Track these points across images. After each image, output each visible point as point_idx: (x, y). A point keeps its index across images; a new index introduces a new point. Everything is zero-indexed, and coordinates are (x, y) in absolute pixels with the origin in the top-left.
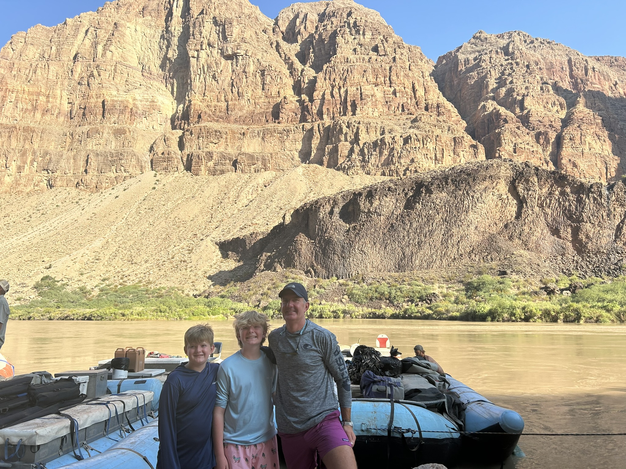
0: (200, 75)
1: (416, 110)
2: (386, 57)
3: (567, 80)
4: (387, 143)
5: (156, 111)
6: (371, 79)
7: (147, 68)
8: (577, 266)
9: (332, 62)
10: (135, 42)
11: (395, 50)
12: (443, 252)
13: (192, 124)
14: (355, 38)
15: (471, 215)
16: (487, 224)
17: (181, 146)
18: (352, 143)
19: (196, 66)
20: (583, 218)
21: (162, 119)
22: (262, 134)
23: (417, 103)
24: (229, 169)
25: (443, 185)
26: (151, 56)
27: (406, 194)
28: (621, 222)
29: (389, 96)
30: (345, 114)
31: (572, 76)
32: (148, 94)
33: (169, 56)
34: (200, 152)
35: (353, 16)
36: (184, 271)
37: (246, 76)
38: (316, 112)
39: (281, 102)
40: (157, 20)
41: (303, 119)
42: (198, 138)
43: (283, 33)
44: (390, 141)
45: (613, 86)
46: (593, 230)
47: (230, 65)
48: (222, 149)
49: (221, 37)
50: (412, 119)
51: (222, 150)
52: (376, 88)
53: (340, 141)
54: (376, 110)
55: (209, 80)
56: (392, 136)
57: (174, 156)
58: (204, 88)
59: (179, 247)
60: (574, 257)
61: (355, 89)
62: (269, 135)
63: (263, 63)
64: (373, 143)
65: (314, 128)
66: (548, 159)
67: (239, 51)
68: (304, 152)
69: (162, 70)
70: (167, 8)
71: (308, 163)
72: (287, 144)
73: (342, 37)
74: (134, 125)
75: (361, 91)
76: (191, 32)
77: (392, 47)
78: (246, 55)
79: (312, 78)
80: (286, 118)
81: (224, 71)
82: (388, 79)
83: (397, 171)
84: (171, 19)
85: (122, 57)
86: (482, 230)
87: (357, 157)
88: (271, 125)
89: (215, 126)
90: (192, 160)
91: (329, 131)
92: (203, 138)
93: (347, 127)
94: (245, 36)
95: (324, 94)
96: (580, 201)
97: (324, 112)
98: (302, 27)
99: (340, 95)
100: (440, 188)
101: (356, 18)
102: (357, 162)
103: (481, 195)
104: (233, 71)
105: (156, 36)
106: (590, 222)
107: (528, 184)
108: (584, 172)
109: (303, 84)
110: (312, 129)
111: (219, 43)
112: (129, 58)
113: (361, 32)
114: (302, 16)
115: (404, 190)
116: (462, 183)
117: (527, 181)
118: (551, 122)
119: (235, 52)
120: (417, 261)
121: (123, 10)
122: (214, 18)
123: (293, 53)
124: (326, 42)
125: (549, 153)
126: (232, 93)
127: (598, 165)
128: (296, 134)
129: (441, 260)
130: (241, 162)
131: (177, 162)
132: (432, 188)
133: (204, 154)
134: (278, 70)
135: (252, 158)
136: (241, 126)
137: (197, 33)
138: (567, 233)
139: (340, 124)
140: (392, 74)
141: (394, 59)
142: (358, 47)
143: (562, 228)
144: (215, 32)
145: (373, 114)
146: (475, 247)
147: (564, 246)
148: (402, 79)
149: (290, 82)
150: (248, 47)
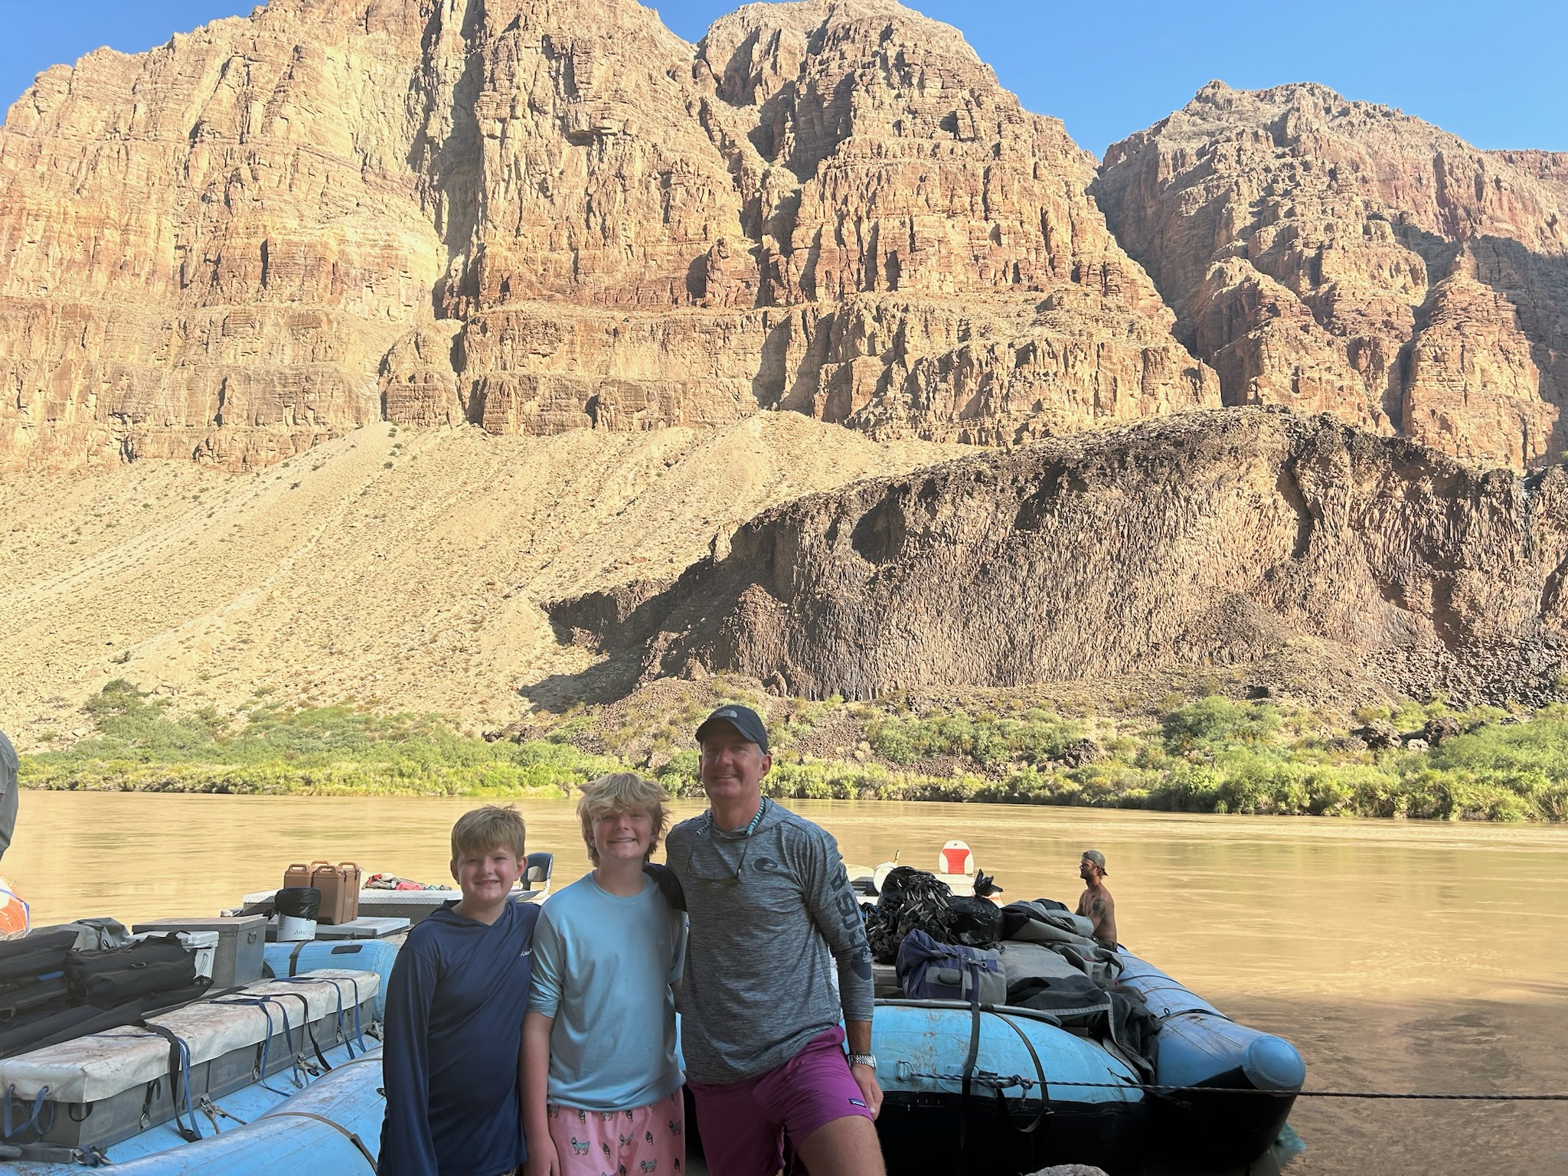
0: (508, 183)
1: (1050, 279)
2: (976, 145)
3: (1429, 209)
4: (975, 362)
5: (396, 271)
6: (938, 197)
7: (374, 162)
8: (1445, 678)
9: (841, 154)
10: (345, 97)
11: (999, 126)
12: (1111, 639)
13: (486, 306)
14: (899, 96)
15: (1182, 546)
16: (1223, 570)
17: (458, 360)
18: (887, 360)
19: (497, 159)
20: (1462, 559)
21: (410, 292)
22: (661, 332)
23: (1051, 261)
24: (578, 419)
25: (1113, 470)
26: (386, 131)
27: (1021, 491)
28: (1558, 570)
29: (982, 242)
30: (870, 287)
31: (1442, 200)
32: (376, 228)
33: (430, 133)
34: (505, 376)
35: (897, 39)
36: (462, 674)
37: (624, 186)
38: (796, 279)
39: (710, 253)
40: (402, 40)
41: (766, 298)
42: (502, 340)
43: (718, 80)
44: (984, 355)
45: (1544, 226)
46: (1487, 588)
47: (584, 158)
48: (560, 369)
49: (561, 86)
50: (1039, 302)
51: (560, 371)
52: (949, 223)
53: (857, 353)
54: (949, 278)
55: (531, 195)
56: (990, 343)
57: (440, 385)
58: (517, 216)
59: (449, 614)
60: (1437, 654)
61: (897, 223)
62: (680, 337)
63: (666, 154)
64: (939, 360)
65: (793, 322)
66: (1379, 407)
67: (606, 123)
68: (766, 379)
69: (414, 169)
70: (427, 11)
71: (777, 410)
72: (723, 359)
73: (867, 91)
74: (341, 306)
75: (912, 228)
76: (487, 74)
77: (992, 119)
78: (625, 133)
79: (788, 194)
80: (723, 294)
81: (569, 172)
82: (979, 199)
83: (998, 432)
84: (438, 39)
85: (312, 132)
86: (1210, 583)
87: (899, 395)
88: (684, 312)
89: (543, 311)
90: (484, 396)
91: (829, 328)
92: (513, 340)
93: (874, 318)
94: (622, 86)
95: (818, 236)
96: (1455, 514)
97: (818, 281)
98: (767, 66)
99: (859, 239)
100: (1107, 477)
101: (902, 45)
102: (900, 408)
103: (1209, 495)
104: (592, 173)
105: (399, 81)
106: (1481, 569)
107: (1326, 469)
108: (1469, 442)
109: (766, 210)
110: (788, 322)
111: (558, 101)
112: (330, 136)
113: (915, 81)
114: (766, 37)
115: (1015, 480)
116: (1162, 465)
117: (1325, 462)
118: (1389, 315)
119: (598, 125)
120: (1045, 660)
121: (317, 14)
122: (546, 38)
123: (744, 129)
124: (825, 104)
125: (1380, 392)
126: (589, 227)
127: (1505, 426)
128: (747, 335)
129: (1105, 657)
130: (608, 402)
131: (448, 399)
132: (1086, 476)
133: (516, 381)
134: (704, 172)
135: (634, 392)
136: (609, 313)
137: (503, 76)
138: (1422, 594)
139: (859, 310)
140: (991, 187)
141: (997, 149)
142: (907, 119)
143: (1411, 582)
144: (546, 75)
145: (940, 288)
146: (1191, 627)
147: (1415, 627)
148: (1015, 199)
149: (735, 203)
150: (631, 113)
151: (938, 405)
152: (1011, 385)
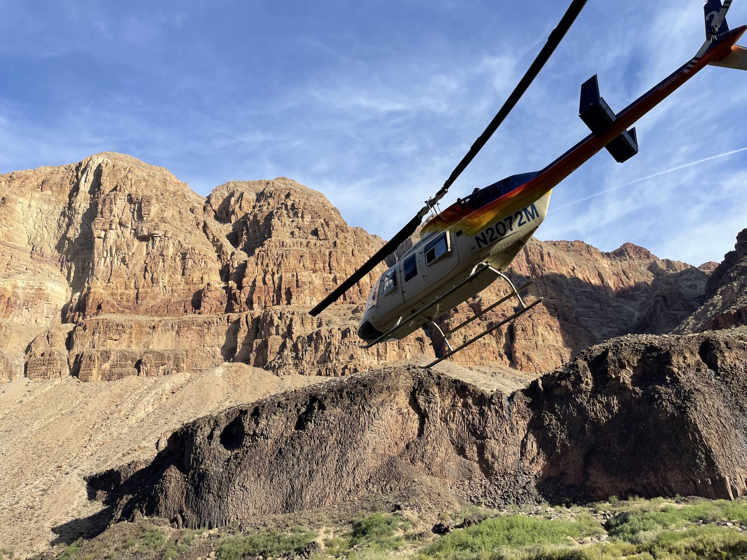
0: (106, 258)
1: (359, 298)
2: (326, 241)
3: (524, 265)
4: (323, 337)
5: (43, 300)
6: (308, 264)
7: (38, 249)
8: (485, 492)
9: (266, 246)
10: (26, 220)
11: (337, 234)
12: (338, 484)
13: (89, 316)
14: (293, 221)
15: (368, 435)
16: (387, 445)
17: (69, 343)
18: (284, 337)
19: (101, 248)
20: (487, 434)
21: (49, 311)
22: (177, 327)
23: (360, 291)
24: (130, 371)
25: (337, 399)
26: (46, 235)
27: (299, 410)
28: (525, 437)
29: (329, 283)
30: (278, 303)
31: (528, 262)
32: (34, 280)
33: (68, 235)
34: (94, 351)
35: (292, 198)
37: (163, 259)
38: (245, 300)
39: (204, 289)
40: (59, 194)
41: (230, 309)
42: (94, 333)
43: (215, 212)
44: (327, 334)
45: (570, 271)
46: (498, 447)
47: (145, 247)
48: (123, 347)
49: (135, 216)
50: (353, 309)
51: (124, 348)
52: (314, 275)
53: (270, 334)
54: (314, 299)
55: (117, 263)
56: (330, 328)
57: (58, 358)
58: (109, 274)
59: (32, 486)
60: (481, 480)
61: (290, 275)
62: (186, 328)
63: (185, 245)
64: (308, 337)
65: (241, 320)
66: (502, 352)
67: (156, 232)
68: (228, 347)
69: (59, 252)
70: (73, 182)
71: (232, 362)
72: (207, 338)
73: (279, 219)
74: (10, 319)
75: (297, 277)
76: (99, 210)
77: (333, 231)
78: (165, 236)
79: (242, 262)
80: (209, 307)
81: (137, 255)
82: (327, 265)
83: (334, 370)
84: (77, 194)
85: (6, 236)
86: (381, 452)
87: (290, 353)
88: (190, 316)
89: (117, 318)
90: (81, 362)
91: (258, 322)
92: (100, 333)
93: (279, 318)
94: (165, 216)
95: (255, 281)
96: (482, 414)
97: (254, 301)
98: (237, 207)
99: (274, 282)
100: (335, 403)
101: (294, 201)
102: (290, 360)
103: (378, 410)
104: (148, 254)
105: (55, 212)
106: (494, 438)
107: (428, 395)
108: (540, 366)
109: (231, 269)
110: (239, 320)
111: (134, 222)
112: (16, 237)
113: (300, 215)
114: (237, 195)
116: (357, 396)
117: (427, 392)
118: (504, 311)
119: (152, 232)
120: (308, 497)
121: (17, 183)
122: (129, 195)
123: (225, 233)
124: (261, 224)
125: (502, 345)
126: (145, 278)
127: (554, 358)
128: (219, 327)
129: (335, 493)
130: (147, 362)
131: (61, 365)
132: (325, 403)
133: (99, 354)
134: (203, 253)
135: (161, 357)
136: (152, 318)
137: (107, 211)
138: (472, 451)
139: (271, 314)
140: (332, 260)
141: (335, 244)
142: (296, 231)
143: (468, 446)
144: (128, 211)
145: (310, 303)
146: (373, 475)
147: (471, 468)
148: (343, 265)
149: (218, 266)
150: (168, 227)
151: (307, 357)
152: (339, 348)
